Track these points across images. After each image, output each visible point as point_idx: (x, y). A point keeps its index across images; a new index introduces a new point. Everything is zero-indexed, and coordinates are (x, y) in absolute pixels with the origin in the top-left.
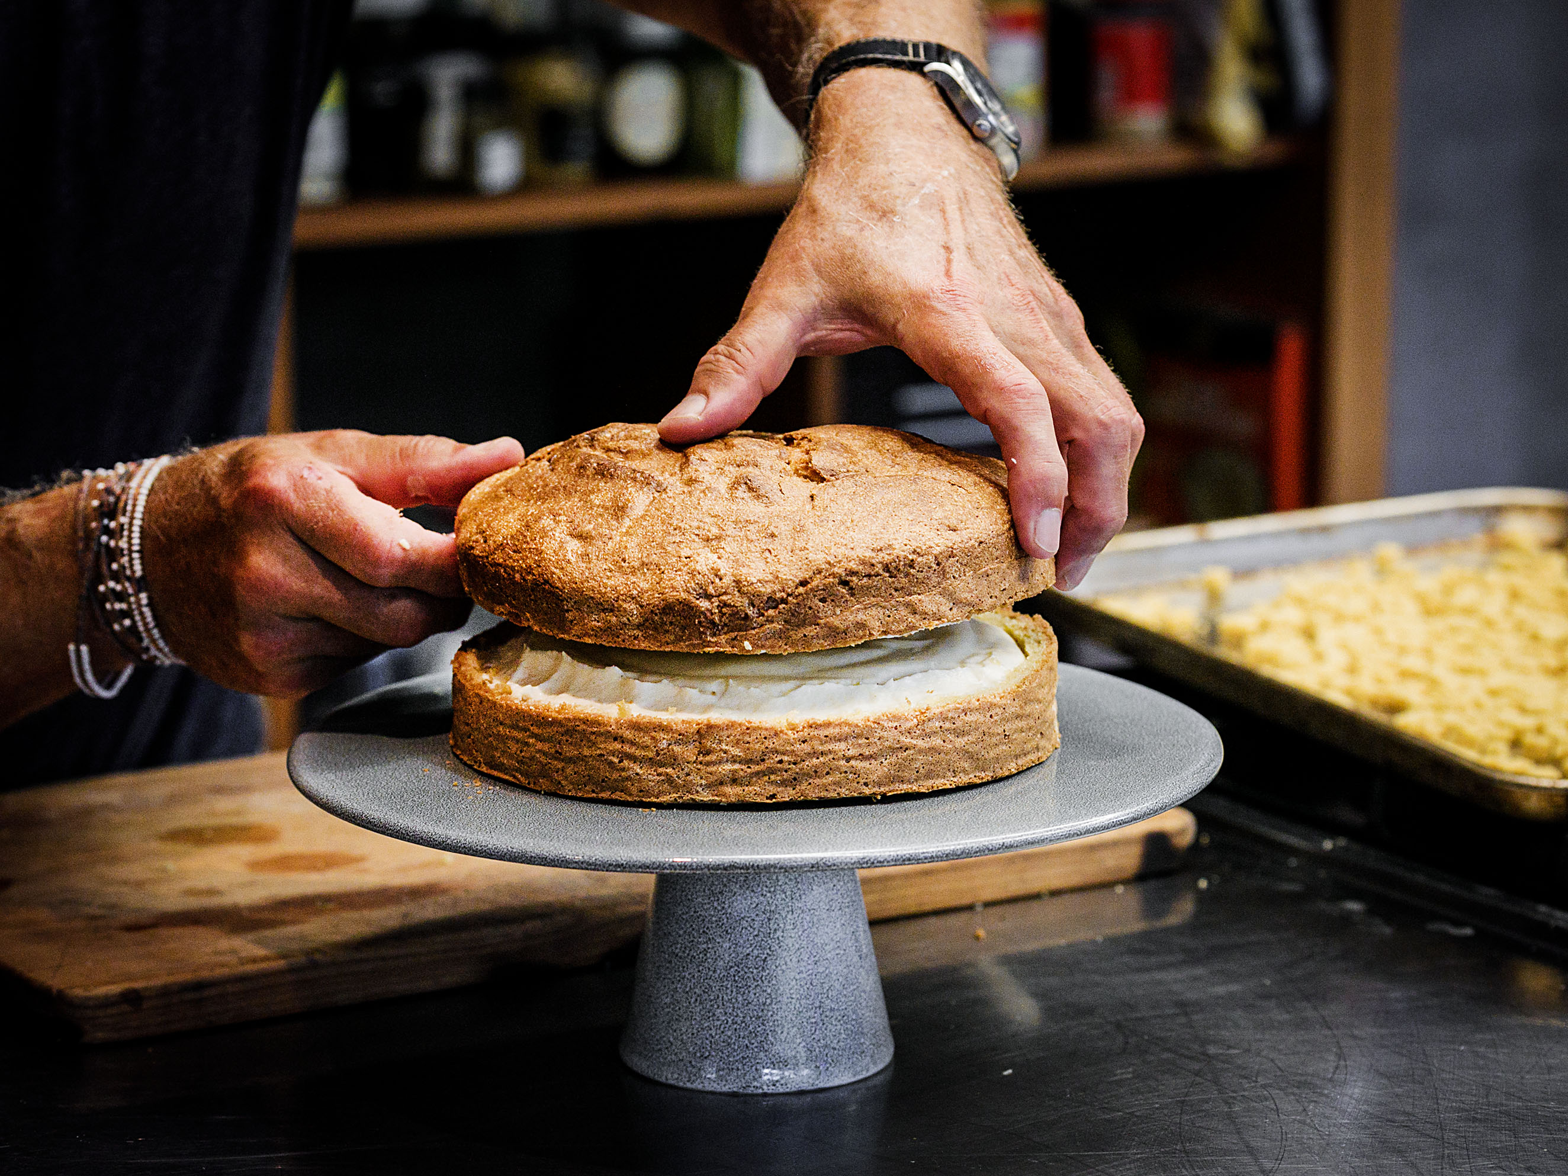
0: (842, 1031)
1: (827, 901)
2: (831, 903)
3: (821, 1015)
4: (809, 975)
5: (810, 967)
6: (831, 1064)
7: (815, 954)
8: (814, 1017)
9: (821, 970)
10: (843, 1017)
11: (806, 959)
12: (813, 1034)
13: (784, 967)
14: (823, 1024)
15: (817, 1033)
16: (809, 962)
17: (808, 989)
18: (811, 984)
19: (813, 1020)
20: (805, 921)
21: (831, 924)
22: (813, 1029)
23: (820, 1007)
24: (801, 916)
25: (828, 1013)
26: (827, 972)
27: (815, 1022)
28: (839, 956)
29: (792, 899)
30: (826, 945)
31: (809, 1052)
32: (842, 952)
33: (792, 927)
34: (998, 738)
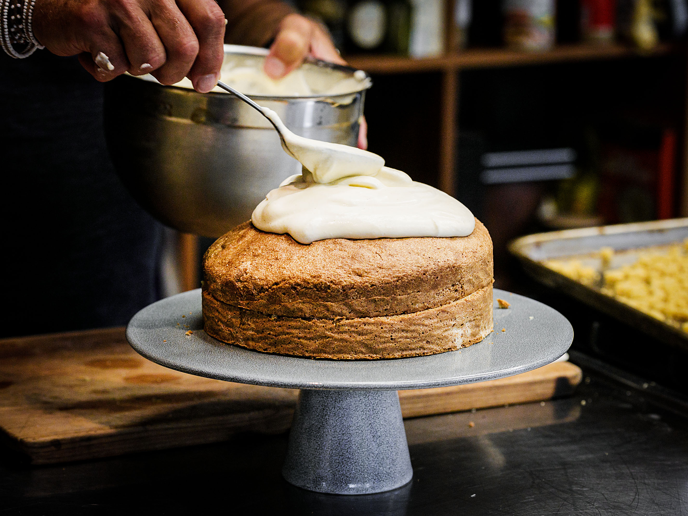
0: (353, 469)
1: (355, 406)
2: (357, 407)
3: (342, 459)
4: (338, 439)
5: (339, 436)
6: (344, 484)
7: (343, 430)
8: (339, 460)
9: (345, 438)
10: (355, 462)
11: (338, 431)
12: (337, 467)
13: (327, 433)
14: (343, 464)
15: (339, 467)
16: (340, 433)
17: (337, 446)
18: (339, 444)
19: (337, 461)
20: (340, 413)
21: (355, 417)
22: (337, 465)
23: (342, 456)
24: (339, 410)
25: (346, 459)
26: (349, 439)
27: (339, 462)
28: (357, 433)
29: (335, 402)
30: (351, 427)
31: (333, 476)
32: (360, 432)
33: (333, 415)
34: (386, 339)
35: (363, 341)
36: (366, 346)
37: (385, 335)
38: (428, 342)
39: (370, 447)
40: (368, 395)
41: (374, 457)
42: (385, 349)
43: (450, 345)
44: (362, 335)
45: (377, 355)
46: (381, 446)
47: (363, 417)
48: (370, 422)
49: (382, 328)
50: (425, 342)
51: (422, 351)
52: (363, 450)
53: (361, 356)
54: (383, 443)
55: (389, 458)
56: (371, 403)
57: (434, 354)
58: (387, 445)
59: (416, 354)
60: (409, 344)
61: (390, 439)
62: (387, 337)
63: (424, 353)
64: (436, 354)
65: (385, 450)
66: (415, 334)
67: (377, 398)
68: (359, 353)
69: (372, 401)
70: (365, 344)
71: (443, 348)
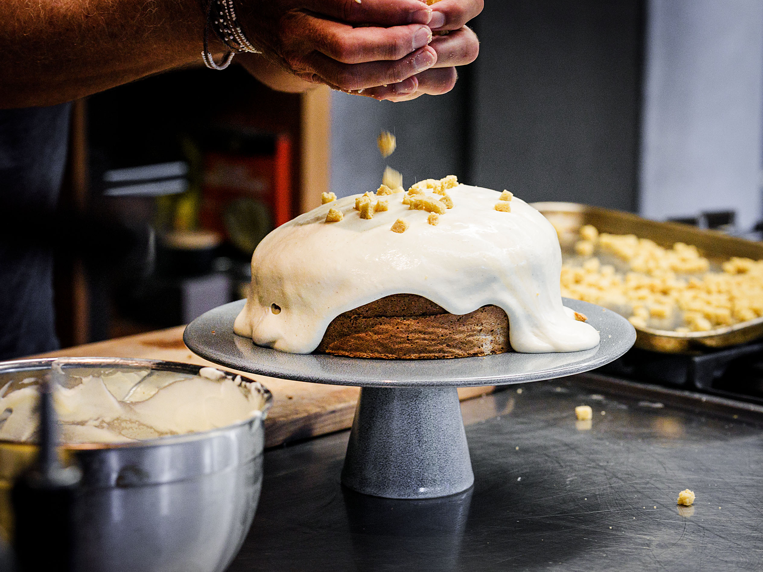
1: (401, 409)
2: (403, 411)
3: (386, 462)
4: (384, 442)
5: (384, 438)
6: (387, 487)
7: (388, 433)
8: (383, 462)
9: (390, 441)
10: (399, 466)
11: (384, 434)
12: (380, 470)
13: (374, 435)
14: (386, 467)
15: (383, 470)
16: (385, 435)
17: (382, 448)
18: (384, 446)
19: (382, 464)
20: (386, 416)
21: (400, 421)
22: (381, 468)
23: (386, 458)
24: (385, 413)
25: (390, 462)
26: (393, 442)
27: (382, 465)
28: (402, 437)
29: (383, 404)
30: (396, 430)
31: (377, 478)
32: (405, 435)
33: (380, 417)
34: (402, 339)
35: (379, 340)
36: (382, 345)
37: (400, 335)
38: (448, 346)
39: (415, 452)
40: (415, 399)
41: (419, 462)
42: (401, 349)
43: (476, 350)
44: (379, 334)
45: (393, 355)
46: (427, 451)
47: (409, 421)
48: (415, 427)
49: (398, 328)
50: (445, 345)
51: (441, 354)
52: (408, 454)
53: (377, 355)
54: (429, 449)
55: (436, 465)
56: (418, 407)
57: (456, 358)
58: (435, 452)
59: (435, 356)
60: (427, 346)
61: (439, 446)
62: (403, 338)
63: (444, 356)
64: (458, 358)
65: (432, 456)
66: (433, 337)
67: (425, 403)
68: (375, 352)
69: (419, 406)
70: (381, 343)
71: (467, 352)
